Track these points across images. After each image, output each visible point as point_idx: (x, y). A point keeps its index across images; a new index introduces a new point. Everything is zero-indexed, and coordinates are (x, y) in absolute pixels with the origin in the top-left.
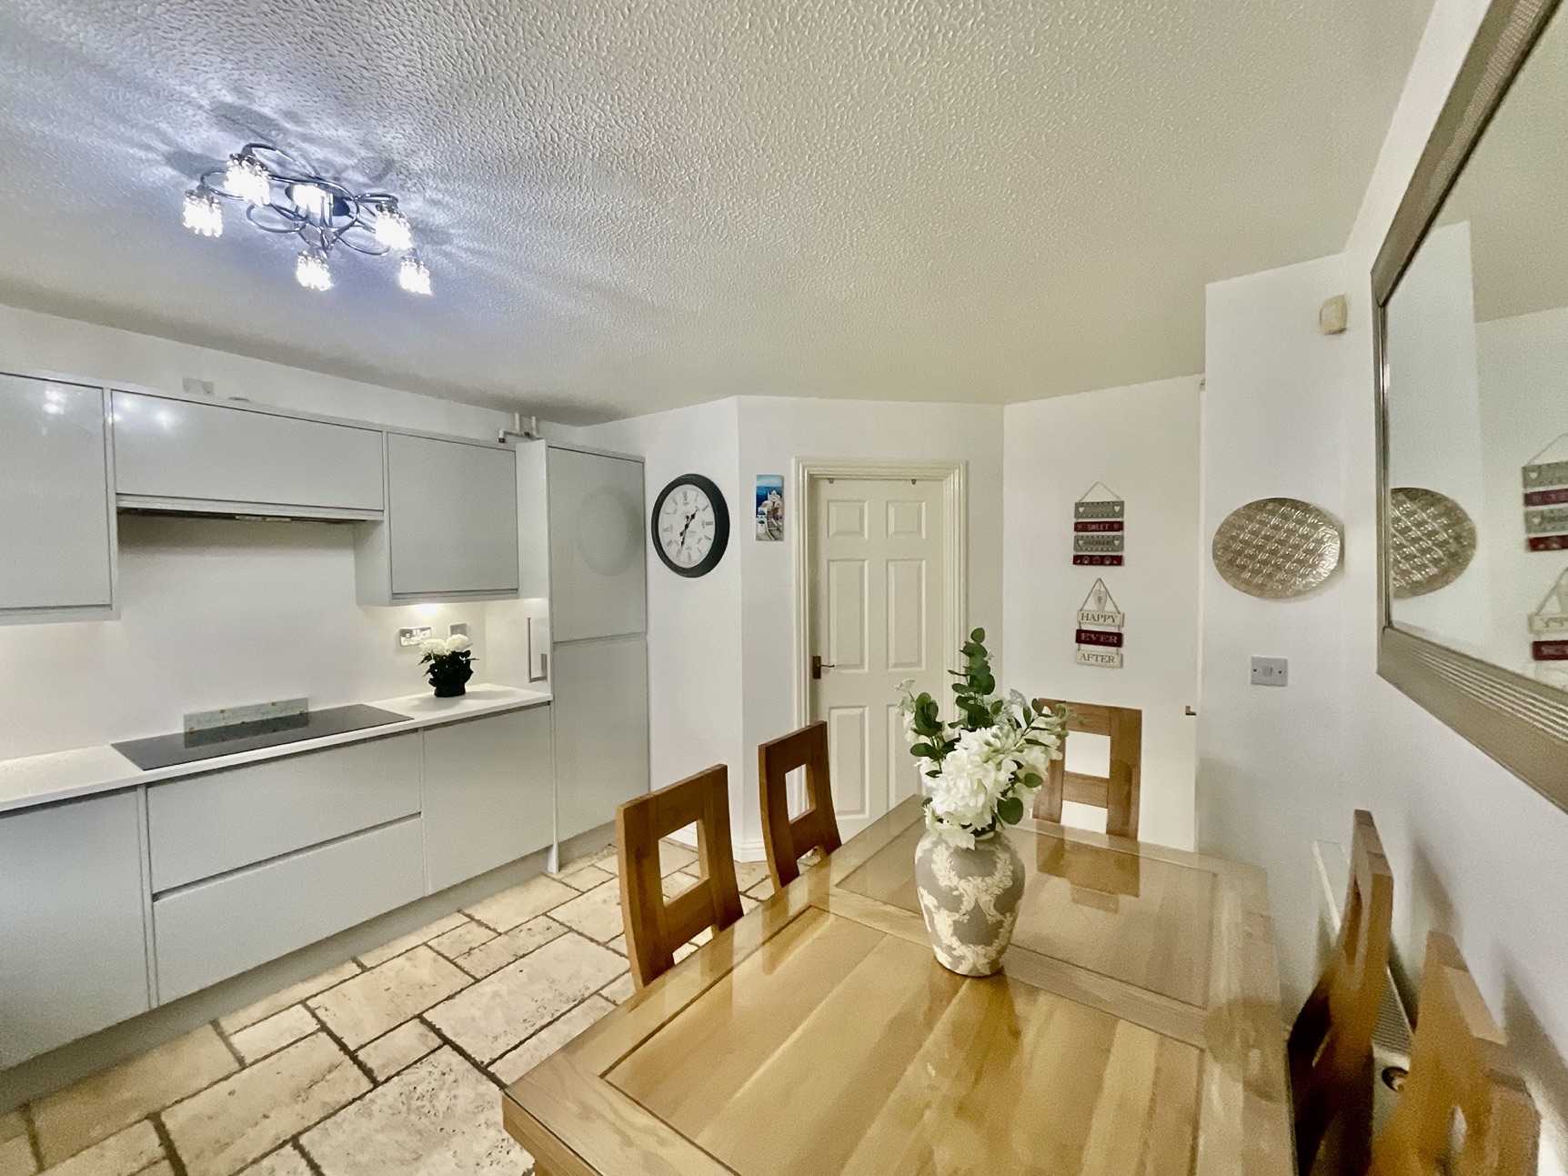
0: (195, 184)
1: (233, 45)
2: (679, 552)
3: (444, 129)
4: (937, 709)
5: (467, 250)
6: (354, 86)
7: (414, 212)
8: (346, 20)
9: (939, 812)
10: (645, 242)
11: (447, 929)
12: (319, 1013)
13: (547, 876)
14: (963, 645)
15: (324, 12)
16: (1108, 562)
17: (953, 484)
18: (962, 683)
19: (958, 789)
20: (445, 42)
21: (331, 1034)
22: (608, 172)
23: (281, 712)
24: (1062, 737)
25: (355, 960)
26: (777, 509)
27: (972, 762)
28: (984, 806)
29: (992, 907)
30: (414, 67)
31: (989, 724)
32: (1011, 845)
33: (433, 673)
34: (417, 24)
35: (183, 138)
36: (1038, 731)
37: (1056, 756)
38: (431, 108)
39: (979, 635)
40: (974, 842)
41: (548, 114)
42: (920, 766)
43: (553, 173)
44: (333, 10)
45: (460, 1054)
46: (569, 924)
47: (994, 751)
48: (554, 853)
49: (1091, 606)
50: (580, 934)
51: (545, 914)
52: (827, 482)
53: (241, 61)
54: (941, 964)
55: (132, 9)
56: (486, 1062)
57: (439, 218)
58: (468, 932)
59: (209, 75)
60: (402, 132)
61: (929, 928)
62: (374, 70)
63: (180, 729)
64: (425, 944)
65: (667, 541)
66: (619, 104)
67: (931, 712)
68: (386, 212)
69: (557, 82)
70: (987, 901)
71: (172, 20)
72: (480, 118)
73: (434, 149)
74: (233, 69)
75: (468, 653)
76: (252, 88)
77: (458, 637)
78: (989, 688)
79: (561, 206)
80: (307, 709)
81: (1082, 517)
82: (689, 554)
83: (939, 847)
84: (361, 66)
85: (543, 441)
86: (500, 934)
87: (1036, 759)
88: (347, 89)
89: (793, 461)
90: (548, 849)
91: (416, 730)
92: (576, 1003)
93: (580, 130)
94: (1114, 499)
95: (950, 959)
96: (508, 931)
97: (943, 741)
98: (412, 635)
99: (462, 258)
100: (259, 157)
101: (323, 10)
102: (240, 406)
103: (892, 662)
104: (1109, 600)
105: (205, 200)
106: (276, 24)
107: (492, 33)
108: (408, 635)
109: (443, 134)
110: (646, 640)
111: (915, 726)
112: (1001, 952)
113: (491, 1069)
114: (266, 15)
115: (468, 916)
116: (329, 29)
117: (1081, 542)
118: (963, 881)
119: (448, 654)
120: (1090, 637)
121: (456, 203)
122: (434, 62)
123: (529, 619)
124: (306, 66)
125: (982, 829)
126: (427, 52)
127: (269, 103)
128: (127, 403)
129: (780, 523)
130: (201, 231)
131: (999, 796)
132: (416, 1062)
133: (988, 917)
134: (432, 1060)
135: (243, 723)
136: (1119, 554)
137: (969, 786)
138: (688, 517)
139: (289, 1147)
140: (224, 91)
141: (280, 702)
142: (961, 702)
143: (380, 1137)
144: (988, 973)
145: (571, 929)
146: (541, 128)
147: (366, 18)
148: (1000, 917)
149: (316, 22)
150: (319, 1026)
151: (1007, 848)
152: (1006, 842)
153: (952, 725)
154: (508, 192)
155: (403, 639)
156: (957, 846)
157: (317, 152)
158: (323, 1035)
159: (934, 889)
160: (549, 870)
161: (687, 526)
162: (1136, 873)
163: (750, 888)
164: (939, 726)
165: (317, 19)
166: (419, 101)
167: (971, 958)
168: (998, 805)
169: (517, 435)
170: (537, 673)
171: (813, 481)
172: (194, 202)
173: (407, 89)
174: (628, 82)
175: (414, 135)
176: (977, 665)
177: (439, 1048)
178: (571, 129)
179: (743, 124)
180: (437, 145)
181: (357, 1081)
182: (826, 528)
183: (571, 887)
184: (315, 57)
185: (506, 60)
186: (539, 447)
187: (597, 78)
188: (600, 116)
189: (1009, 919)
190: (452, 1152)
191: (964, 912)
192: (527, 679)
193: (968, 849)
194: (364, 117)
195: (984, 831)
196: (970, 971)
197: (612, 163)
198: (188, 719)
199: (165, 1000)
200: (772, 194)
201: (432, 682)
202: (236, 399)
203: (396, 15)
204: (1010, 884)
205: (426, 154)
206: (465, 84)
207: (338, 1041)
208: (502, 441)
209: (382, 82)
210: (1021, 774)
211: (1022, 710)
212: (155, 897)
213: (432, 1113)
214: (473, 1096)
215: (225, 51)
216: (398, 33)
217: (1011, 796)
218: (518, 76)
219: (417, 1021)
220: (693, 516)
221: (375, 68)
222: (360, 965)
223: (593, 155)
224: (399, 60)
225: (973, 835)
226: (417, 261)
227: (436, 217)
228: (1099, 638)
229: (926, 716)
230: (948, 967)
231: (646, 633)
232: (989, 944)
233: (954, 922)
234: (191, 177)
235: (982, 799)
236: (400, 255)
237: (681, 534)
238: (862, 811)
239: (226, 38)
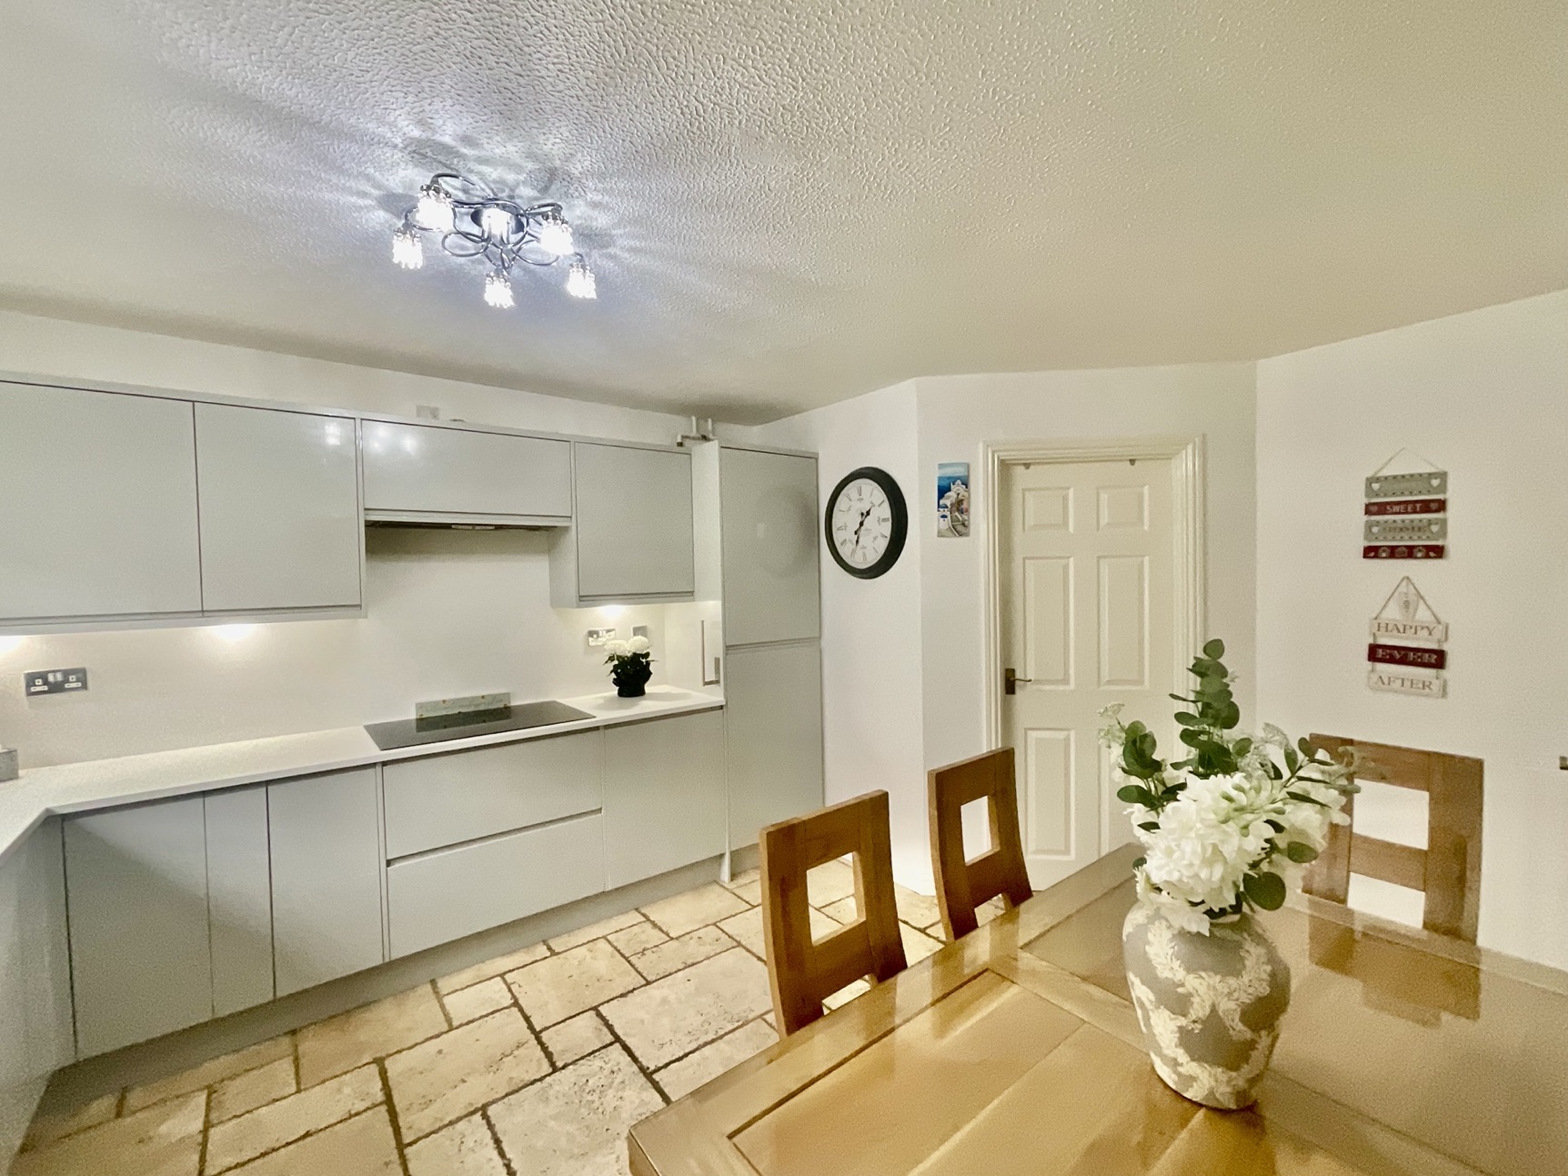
0: (400, 224)
1: (410, 77)
2: (854, 551)
3: (596, 124)
4: (1154, 744)
5: (632, 250)
6: (513, 97)
7: (579, 218)
8: (498, 27)
9: (1156, 880)
10: (803, 213)
11: (623, 925)
12: (514, 988)
13: (718, 883)
14: (1192, 662)
15: (478, 23)
16: (1419, 555)
17: (1185, 466)
18: (1191, 712)
19: (1183, 852)
20: (586, 28)
21: (521, 1010)
22: (757, 139)
23: (489, 704)
24: (1348, 793)
25: (544, 942)
26: (962, 500)
27: (1202, 820)
28: (1223, 879)
29: (1237, 1020)
30: (562, 63)
31: (1229, 768)
32: (1267, 935)
33: (616, 673)
34: (559, 13)
35: (387, 180)
36: (1309, 783)
37: (1339, 818)
38: (582, 105)
39: (1215, 648)
40: (1208, 925)
41: (691, 85)
42: (1132, 813)
43: (702, 151)
44: (485, 19)
45: (629, 1056)
46: (738, 939)
47: (1236, 810)
48: (727, 861)
49: (1393, 613)
50: (748, 951)
51: (715, 924)
52: (1023, 468)
53: (420, 93)
54: (1162, 1080)
55: (330, 61)
56: (652, 1068)
57: (601, 220)
58: (643, 932)
59: (398, 112)
60: (560, 136)
61: (1144, 1029)
62: (528, 76)
63: (412, 715)
64: (604, 937)
65: (841, 540)
66: (761, 55)
67: (1147, 746)
68: (550, 220)
69: (696, 44)
70: (1229, 1008)
71: (361, 63)
72: (627, 105)
73: (589, 148)
74: (415, 102)
75: (647, 655)
76: (431, 118)
77: (640, 638)
78: (1230, 719)
79: (713, 187)
80: (510, 702)
81: (1377, 495)
82: (864, 555)
83: (1157, 923)
84: (517, 74)
85: (716, 442)
86: (672, 939)
87: (1305, 820)
88: (508, 101)
89: (981, 446)
90: (722, 856)
91: (597, 728)
92: (740, 1023)
93: (724, 96)
94: (1432, 470)
95: (1176, 1078)
96: (680, 937)
97: (1164, 784)
98: (598, 637)
99: (626, 259)
100: (444, 186)
101: (477, 20)
102: (458, 427)
103: (1105, 677)
104: (1421, 602)
105: (408, 235)
106: (441, 46)
107: (628, 5)
108: (595, 636)
109: (595, 130)
110: (820, 644)
111: (1123, 764)
112: (1253, 1081)
113: (656, 1077)
114: (432, 39)
115: (644, 915)
116: (484, 41)
117: (1375, 530)
118: (1191, 976)
119: (629, 655)
120: (1391, 655)
121: (614, 202)
122: (579, 53)
123: (703, 621)
124: (471, 85)
125: (1221, 909)
126: (571, 44)
127: (447, 134)
128: (382, 432)
129: (966, 518)
130: (406, 265)
131: (1246, 869)
132: (589, 1055)
133: (1231, 1032)
134: (604, 1056)
135: (460, 713)
136: (1439, 543)
137: (1199, 850)
138: (862, 514)
139: (478, 1117)
140: (411, 127)
141: (489, 695)
142: (1187, 737)
143: (552, 1123)
144: (1233, 1106)
145: (739, 944)
146: (685, 103)
147: (513, 21)
148: (1249, 1035)
149: (473, 36)
150: (512, 1001)
151: (1260, 940)
152: (1260, 931)
153: (1176, 766)
154: (661, 181)
155: (590, 639)
156: (1183, 928)
157: (493, 173)
158: (515, 1010)
159: (1151, 980)
160: (722, 878)
161: (861, 524)
162: (1476, 991)
163: (932, 925)
164: (1157, 766)
165: (473, 33)
166: (571, 99)
167: (1204, 1081)
168: (1244, 880)
169: (694, 438)
170: (711, 677)
171: (1005, 467)
172: (400, 239)
173: (558, 88)
174: (769, 27)
175: (570, 137)
176: (1213, 688)
177: (611, 1044)
178: (715, 96)
179: (901, 49)
180: (592, 143)
181: (540, 1065)
182: (1021, 522)
183: (742, 899)
184: (477, 74)
185: (645, 32)
186: (712, 448)
187: (736, 31)
188: (743, 75)
189: (1264, 1040)
190: (614, 1156)
191: (1194, 1018)
192: (701, 683)
193: (1199, 934)
194: (527, 129)
195: (1223, 912)
196: (1207, 1097)
197: (759, 127)
198: (420, 706)
199: (396, 955)
200: (940, 130)
201: (616, 682)
202: (455, 420)
203: (540, 9)
204: (1264, 990)
205: (583, 156)
206: (610, 70)
207: (527, 1019)
208: (680, 444)
209: (536, 87)
210: (1282, 842)
211: (1283, 751)
212: (389, 863)
213: (600, 1110)
214: (637, 1101)
215: (405, 84)
216: (543, 29)
217: (1266, 870)
218: (658, 49)
219: (592, 1013)
220: (868, 513)
221: (529, 73)
222: (549, 948)
223: (740, 123)
224: (548, 59)
225: (1206, 917)
226: (584, 267)
227: (599, 220)
228: (1406, 655)
229: (1139, 752)
230: (1173, 1087)
231: (820, 638)
232: (1236, 1068)
233: (1181, 1029)
234: (399, 217)
235: (1218, 872)
236: (568, 262)
237: (856, 533)
238: (1067, 852)
239: (404, 72)
